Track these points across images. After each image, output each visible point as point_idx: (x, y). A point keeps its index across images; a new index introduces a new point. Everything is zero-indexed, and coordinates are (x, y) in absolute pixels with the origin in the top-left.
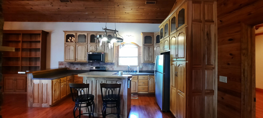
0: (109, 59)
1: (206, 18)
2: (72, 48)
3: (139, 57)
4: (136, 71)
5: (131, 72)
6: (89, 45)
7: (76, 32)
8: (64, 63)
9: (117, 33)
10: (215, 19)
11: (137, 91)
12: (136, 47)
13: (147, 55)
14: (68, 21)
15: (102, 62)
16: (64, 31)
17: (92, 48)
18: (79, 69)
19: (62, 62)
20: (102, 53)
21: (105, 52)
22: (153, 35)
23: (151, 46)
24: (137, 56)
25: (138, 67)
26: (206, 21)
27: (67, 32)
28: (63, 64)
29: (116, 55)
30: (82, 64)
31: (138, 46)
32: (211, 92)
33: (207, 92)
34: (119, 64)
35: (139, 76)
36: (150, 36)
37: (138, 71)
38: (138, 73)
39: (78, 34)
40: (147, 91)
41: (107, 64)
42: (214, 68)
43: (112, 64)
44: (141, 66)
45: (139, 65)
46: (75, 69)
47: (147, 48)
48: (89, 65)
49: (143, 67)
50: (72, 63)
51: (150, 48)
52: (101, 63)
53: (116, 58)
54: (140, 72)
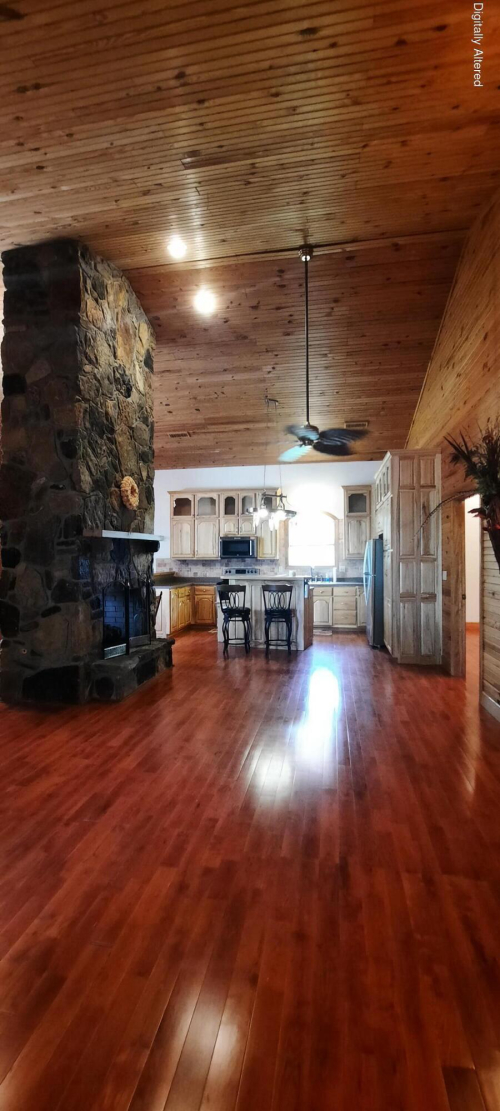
0: (266, 550)
1: (422, 483)
2: (187, 528)
3: (337, 544)
4: (331, 580)
5: (318, 580)
6: (222, 521)
7: (194, 492)
8: (166, 561)
9: (284, 499)
10: (438, 482)
11: (330, 623)
12: (332, 520)
13: (355, 540)
14: (174, 467)
15: (252, 557)
16: (170, 493)
17: (229, 527)
18: (199, 575)
19: (163, 560)
20: (252, 538)
21: (258, 535)
22: (370, 492)
23: (366, 517)
24: (333, 542)
25: (335, 569)
26: (423, 487)
27: (175, 492)
28: (165, 565)
29: (283, 542)
30: (207, 563)
31: (334, 518)
32: (432, 597)
33: (424, 596)
34: (291, 563)
35: (335, 589)
36: (362, 495)
37: (335, 579)
38: (335, 582)
39: (199, 496)
40: (354, 621)
41: (262, 562)
42: (435, 560)
43: (273, 562)
44: (342, 568)
45: (337, 565)
46: (190, 575)
47: (354, 522)
48: (222, 565)
49: (346, 570)
50: (184, 562)
51: (363, 524)
52: (248, 560)
53: (283, 549)
54: (339, 580)
